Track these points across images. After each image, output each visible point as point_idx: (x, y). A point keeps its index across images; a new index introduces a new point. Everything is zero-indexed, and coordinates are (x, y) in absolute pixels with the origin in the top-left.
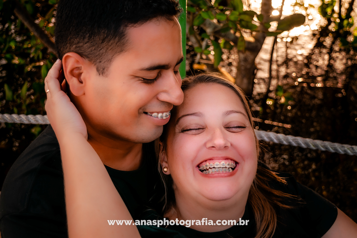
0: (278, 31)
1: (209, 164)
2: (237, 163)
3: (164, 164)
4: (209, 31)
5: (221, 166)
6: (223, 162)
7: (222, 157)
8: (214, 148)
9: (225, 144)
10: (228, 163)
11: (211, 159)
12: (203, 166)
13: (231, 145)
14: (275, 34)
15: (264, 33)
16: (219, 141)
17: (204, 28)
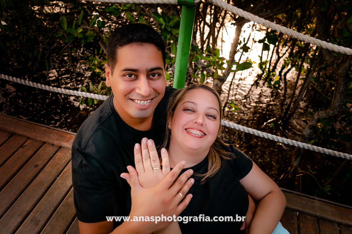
0: (237, 70)
1: (191, 131)
2: (205, 135)
3: (170, 123)
4: (200, 66)
5: (197, 134)
6: (198, 132)
7: (198, 129)
8: (196, 124)
9: (202, 123)
10: (201, 133)
11: (192, 128)
12: (188, 130)
13: (205, 125)
14: (235, 72)
15: (229, 70)
16: (200, 121)
17: (197, 65)
